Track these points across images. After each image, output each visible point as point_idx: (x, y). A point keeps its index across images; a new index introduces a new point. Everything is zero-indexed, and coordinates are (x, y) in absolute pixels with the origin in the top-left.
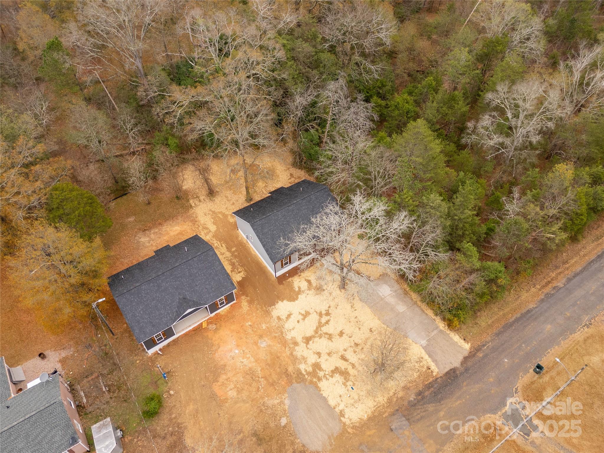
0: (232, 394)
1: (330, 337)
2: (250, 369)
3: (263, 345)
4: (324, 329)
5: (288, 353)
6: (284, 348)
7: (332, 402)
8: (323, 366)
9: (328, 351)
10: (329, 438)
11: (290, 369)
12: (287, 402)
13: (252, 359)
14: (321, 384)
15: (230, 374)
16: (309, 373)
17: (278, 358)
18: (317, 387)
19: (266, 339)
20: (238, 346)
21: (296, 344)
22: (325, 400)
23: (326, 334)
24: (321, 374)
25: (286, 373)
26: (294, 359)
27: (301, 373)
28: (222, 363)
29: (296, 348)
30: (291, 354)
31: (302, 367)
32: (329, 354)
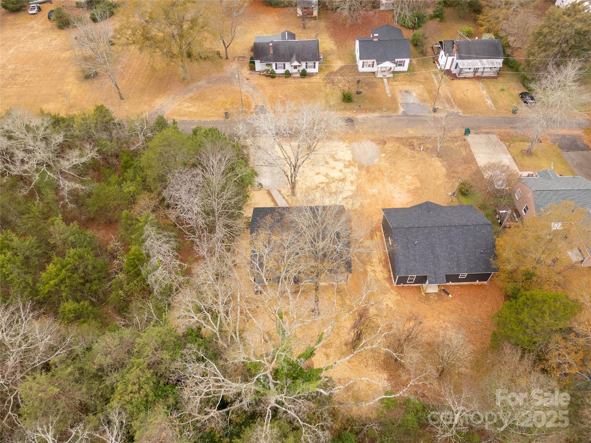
0: (409, 177)
1: (327, 175)
2: (391, 183)
3: (374, 190)
4: (327, 181)
5: (360, 180)
6: (362, 184)
7: (350, 152)
8: (343, 165)
9: (334, 170)
10: (361, 142)
11: (364, 172)
12: (376, 160)
13: (387, 187)
14: (351, 159)
15: (406, 187)
16: (354, 166)
17: (369, 181)
18: (353, 159)
19: (371, 193)
20: (393, 198)
21: (352, 182)
22: (352, 154)
23: (327, 178)
24: (347, 163)
25: (368, 171)
26: (358, 176)
27: (359, 168)
28: (409, 195)
29: (353, 179)
30: (358, 179)
31: (356, 170)
32: (334, 168)
